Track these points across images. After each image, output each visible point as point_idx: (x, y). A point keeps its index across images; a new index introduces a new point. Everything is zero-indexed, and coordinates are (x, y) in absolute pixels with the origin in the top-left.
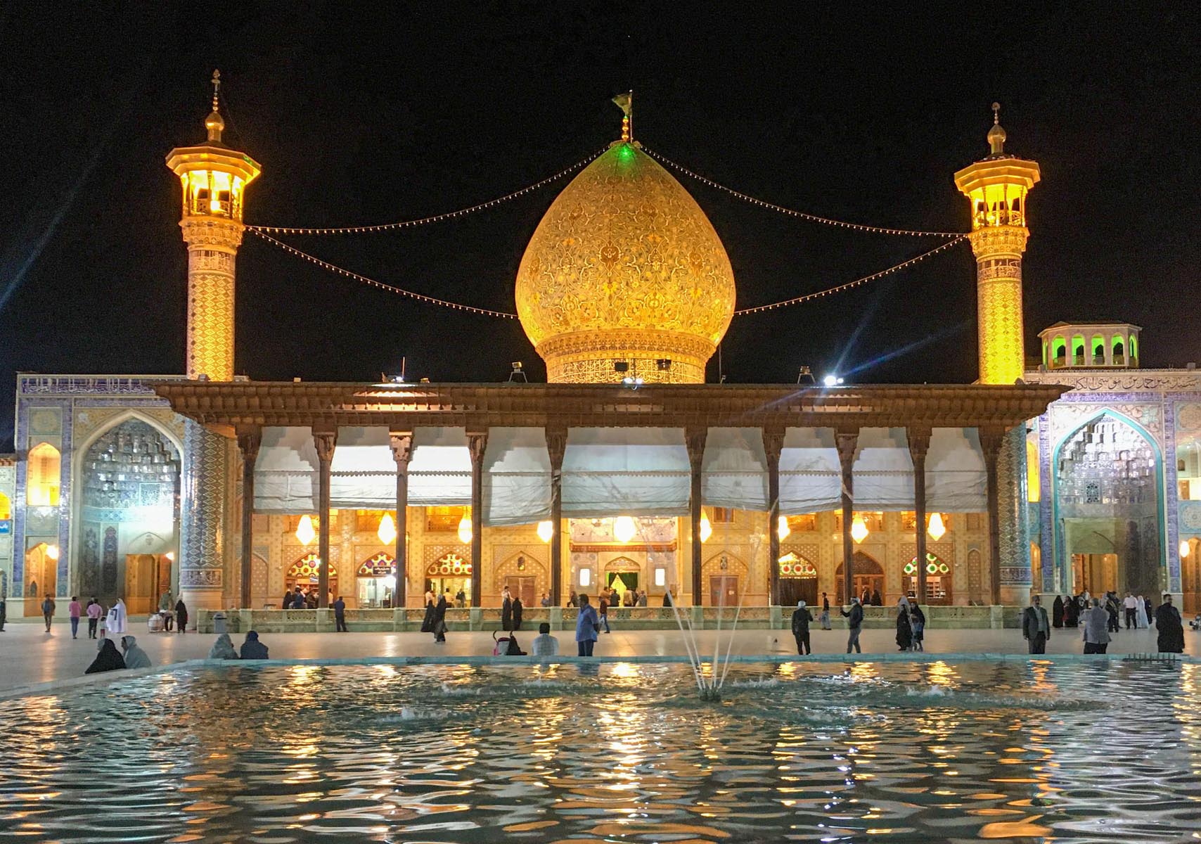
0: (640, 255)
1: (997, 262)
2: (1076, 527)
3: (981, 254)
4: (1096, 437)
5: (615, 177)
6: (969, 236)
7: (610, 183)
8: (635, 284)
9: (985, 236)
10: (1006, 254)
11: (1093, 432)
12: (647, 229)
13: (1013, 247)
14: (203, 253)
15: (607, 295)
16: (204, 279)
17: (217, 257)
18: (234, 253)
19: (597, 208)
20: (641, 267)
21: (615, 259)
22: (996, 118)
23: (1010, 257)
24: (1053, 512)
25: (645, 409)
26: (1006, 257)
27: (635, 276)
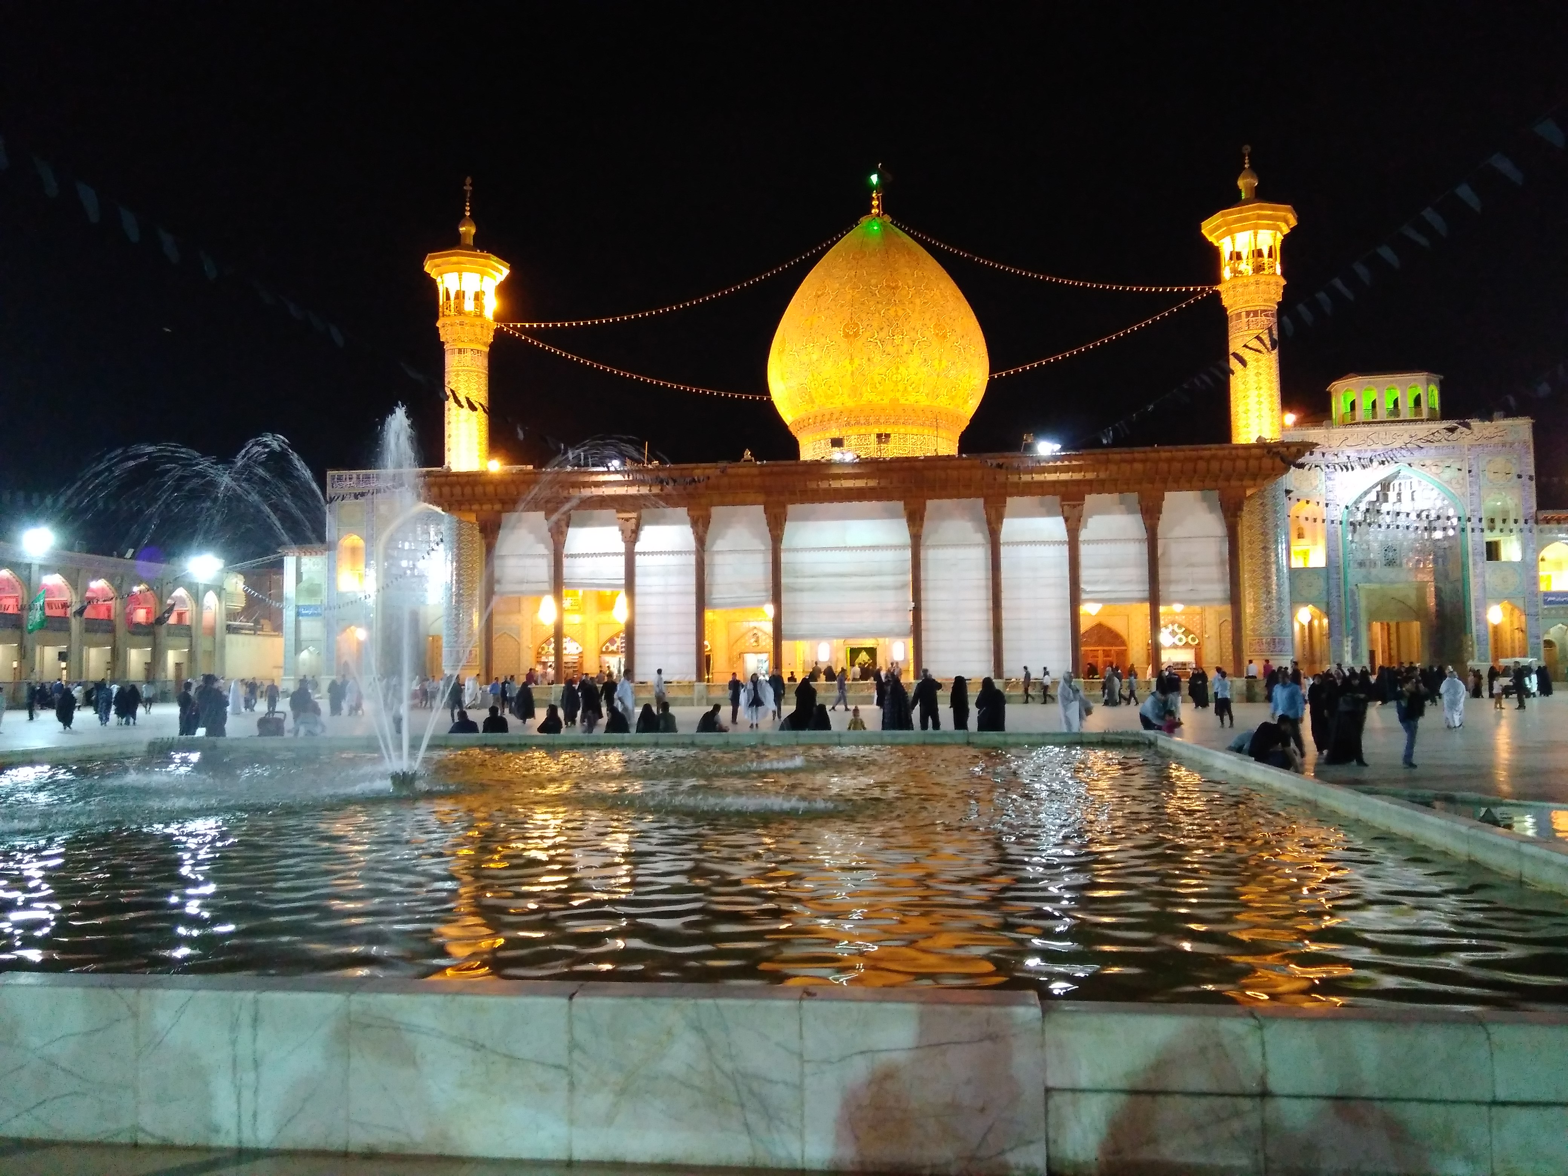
0: (882, 329)
1: (1248, 314)
2: (1371, 593)
3: (1231, 306)
4: (1392, 495)
5: (861, 253)
6: (1218, 288)
7: (854, 258)
8: (877, 358)
9: (1234, 287)
10: (1259, 304)
11: (1389, 490)
12: (888, 304)
13: (1266, 296)
14: (457, 351)
15: (850, 372)
16: (458, 375)
17: (469, 354)
18: (487, 349)
19: (841, 285)
20: (882, 342)
21: (856, 334)
22: (1246, 161)
23: (1262, 308)
24: (1342, 577)
25: (860, 483)
26: (1258, 308)
27: (876, 351)
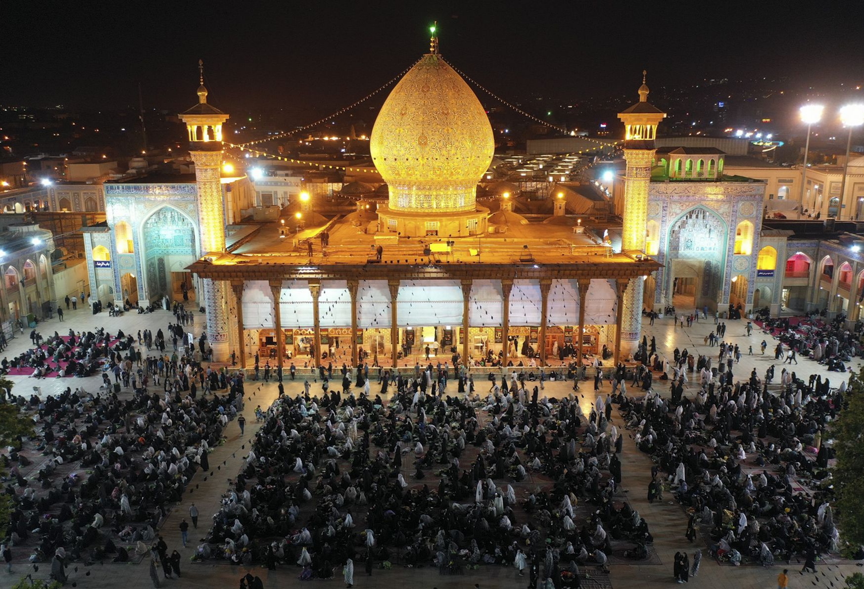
0: (440, 141)
1: (637, 169)
2: (677, 263)
4: (694, 216)
12: (444, 124)
13: (647, 160)
16: (205, 184)
20: (440, 149)
21: (425, 143)
22: (644, 83)
27: (437, 154)
